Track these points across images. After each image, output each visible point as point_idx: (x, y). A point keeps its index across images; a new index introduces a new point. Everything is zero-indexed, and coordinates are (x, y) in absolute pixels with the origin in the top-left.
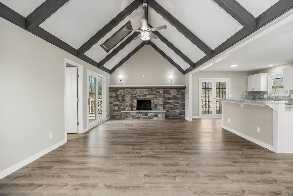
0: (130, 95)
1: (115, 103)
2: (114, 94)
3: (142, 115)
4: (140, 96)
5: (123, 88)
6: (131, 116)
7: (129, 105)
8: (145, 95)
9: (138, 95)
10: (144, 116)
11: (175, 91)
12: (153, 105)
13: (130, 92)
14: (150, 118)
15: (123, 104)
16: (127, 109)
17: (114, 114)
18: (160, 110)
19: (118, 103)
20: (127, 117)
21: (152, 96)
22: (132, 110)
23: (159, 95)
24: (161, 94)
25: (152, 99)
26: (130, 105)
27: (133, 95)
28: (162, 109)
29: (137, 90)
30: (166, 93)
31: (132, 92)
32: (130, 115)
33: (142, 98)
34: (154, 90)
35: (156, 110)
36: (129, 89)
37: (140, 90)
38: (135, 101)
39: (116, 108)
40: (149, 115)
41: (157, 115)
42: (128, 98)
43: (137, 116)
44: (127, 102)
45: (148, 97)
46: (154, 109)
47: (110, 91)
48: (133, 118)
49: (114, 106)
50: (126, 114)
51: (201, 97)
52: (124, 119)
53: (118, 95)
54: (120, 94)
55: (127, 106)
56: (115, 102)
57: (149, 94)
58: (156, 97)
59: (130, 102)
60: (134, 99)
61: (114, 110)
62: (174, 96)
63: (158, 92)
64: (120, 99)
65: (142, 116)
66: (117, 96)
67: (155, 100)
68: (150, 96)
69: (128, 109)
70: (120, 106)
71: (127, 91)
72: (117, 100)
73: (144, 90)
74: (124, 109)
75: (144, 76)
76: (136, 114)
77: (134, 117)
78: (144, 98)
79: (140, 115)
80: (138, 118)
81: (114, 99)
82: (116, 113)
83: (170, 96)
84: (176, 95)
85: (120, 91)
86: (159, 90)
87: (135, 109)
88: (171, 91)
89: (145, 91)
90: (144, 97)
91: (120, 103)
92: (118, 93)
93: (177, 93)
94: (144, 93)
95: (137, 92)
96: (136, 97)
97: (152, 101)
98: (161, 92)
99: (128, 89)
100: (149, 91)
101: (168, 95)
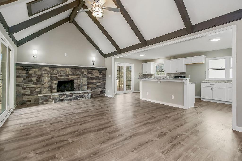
0: (49, 75)
1: (25, 85)
2: (24, 74)
3: (67, 97)
4: (61, 76)
5: (40, 67)
6: (53, 100)
7: (47, 86)
8: (68, 75)
9: (59, 75)
10: (69, 98)
11: (98, 72)
12: (77, 85)
13: (49, 72)
14: (76, 99)
15: (38, 86)
16: (45, 92)
17: (23, 100)
18: (84, 90)
19: (30, 85)
20: (46, 101)
21: (76, 76)
22: (51, 92)
23: (83, 75)
24: (85, 74)
25: (76, 80)
26: (49, 87)
27: (53, 75)
28: (86, 89)
29: (59, 70)
30: (90, 73)
31: (52, 71)
32: (51, 98)
33: (63, 78)
34: (79, 70)
35: (79, 90)
36: (48, 68)
37: (62, 69)
38: (56, 82)
39: (28, 91)
40: (74, 96)
41: (83, 95)
42: (46, 79)
43: (60, 99)
44: (45, 83)
45: (71, 77)
46: (77, 89)
47: (17, 69)
48: (55, 102)
49: (24, 88)
50: (45, 98)
52: (42, 103)
53: (30, 75)
54: (33, 74)
55: (45, 88)
56: (25, 84)
57: (73, 74)
58: (79, 78)
59: (49, 83)
60: (54, 80)
61: (24, 95)
62: (96, 77)
63: (83, 73)
64: (34, 79)
65: (66, 98)
66: (29, 76)
67: (78, 81)
68: (74, 76)
69: (46, 91)
70: (34, 89)
71: (45, 70)
72: (29, 81)
73: (66, 69)
74: (40, 92)
75: (66, 54)
76: (58, 96)
77: (56, 100)
78: (67, 79)
79: (63, 97)
80: (62, 100)
81: (24, 79)
82: (26, 98)
83: (93, 76)
84: (98, 75)
85: (34, 69)
86: (83, 70)
87: (56, 91)
88: (94, 72)
89: (68, 71)
90: (67, 78)
91: (34, 84)
92: (30, 72)
93: (99, 73)
94: (67, 73)
95: (58, 72)
96: (56, 77)
97: (75, 81)
98: (86, 73)
99: (46, 68)
100: (73, 71)
101: (91, 75)
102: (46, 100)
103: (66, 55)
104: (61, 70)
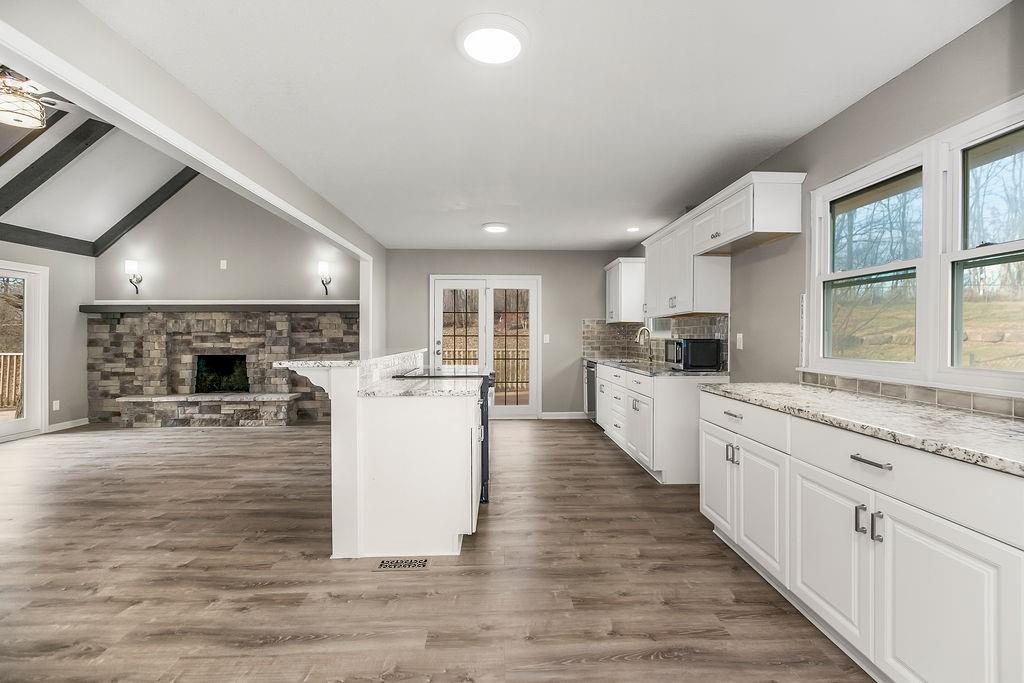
0: (164, 338)
1: (108, 367)
2: (104, 334)
3: (200, 412)
4: (203, 339)
5: (140, 312)
6: (157, 417)
7: (158, 372)
8: (224, 336)
9: (196, 337)
10: (207, 416)
11: (338, 320)
12: (255, 373)
13: (163, 325)
14: (232, 421)
15: (138, 370)
16: (151, 390)
17: (105, 409)
18: (276, 392)
19: (120, 366)
20: (141, 418)
21: (252, 340)
22: (173, 391)
23: (275, 336)
24: (280, 333)
25: (252, 353)
26: (162, 376)
27: (179, 337)
28: (285, 388)
29: (191, 318)
30: (305, 327)
31: (171, 325)
32: (152, 412)
33: (212, 346)
34: (257, 316)
36: (159, 316)
37: (201, 316)
38: (187, 359)
39: (113, 386)
40: (226, 410)
41: (257, 411)
42: (155, 349)
43: (181, 416)
44: (152, 363)
45: (236, 344)
46: (257, 387)
47: (90, 322)
48: (164, 424)
49: (106, 376)
50: (137, 409)
51: (439, 343)
52: (129, 426)
53: (119, 336)
54: (127, 334)
55: (151, 378)
56: (107, 365)
57: (237, 333)
58: (263, 345)
59: (164, 363)
60: (183, 352)
61: (106, 394)
62: (332, 340)
63: (272, 326)
64: (129, 350)
65: (197, 416)
66: (117, 341)
67: (261, 356)
68: (245, 340)
69: (157, 387)
70: (128, 378)
71: (153, 320)
72: (116, 356)
73: (215, 316)
74: (139, 391)
75: (223, 264)
76: (175, 408)
77: (166, 419)
78: (221, 348)
79: (189, 410)
80: (185, 422)
81: (106, 350)
82: (109, 406)
83: (317, 340)
84: (341, 335)
85: (129, 320)
86: (272, 318)
87: (186, 389)
88: (324, 320)
89: (220, 322)
90: (222, 345)
91: (129, 365)
92: (120, 329)
93: (344, 327)
94: (218, 330)
95: (188, 326)
96: (189, 343)
97: (251, 359)
98: (283, 326)
99: (154, 315)
100: (237, 322)
101: (311, 336)
102: (139, 417)
103: (225, 268)
104: (198, 321)
